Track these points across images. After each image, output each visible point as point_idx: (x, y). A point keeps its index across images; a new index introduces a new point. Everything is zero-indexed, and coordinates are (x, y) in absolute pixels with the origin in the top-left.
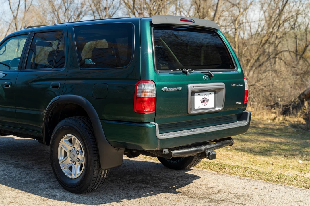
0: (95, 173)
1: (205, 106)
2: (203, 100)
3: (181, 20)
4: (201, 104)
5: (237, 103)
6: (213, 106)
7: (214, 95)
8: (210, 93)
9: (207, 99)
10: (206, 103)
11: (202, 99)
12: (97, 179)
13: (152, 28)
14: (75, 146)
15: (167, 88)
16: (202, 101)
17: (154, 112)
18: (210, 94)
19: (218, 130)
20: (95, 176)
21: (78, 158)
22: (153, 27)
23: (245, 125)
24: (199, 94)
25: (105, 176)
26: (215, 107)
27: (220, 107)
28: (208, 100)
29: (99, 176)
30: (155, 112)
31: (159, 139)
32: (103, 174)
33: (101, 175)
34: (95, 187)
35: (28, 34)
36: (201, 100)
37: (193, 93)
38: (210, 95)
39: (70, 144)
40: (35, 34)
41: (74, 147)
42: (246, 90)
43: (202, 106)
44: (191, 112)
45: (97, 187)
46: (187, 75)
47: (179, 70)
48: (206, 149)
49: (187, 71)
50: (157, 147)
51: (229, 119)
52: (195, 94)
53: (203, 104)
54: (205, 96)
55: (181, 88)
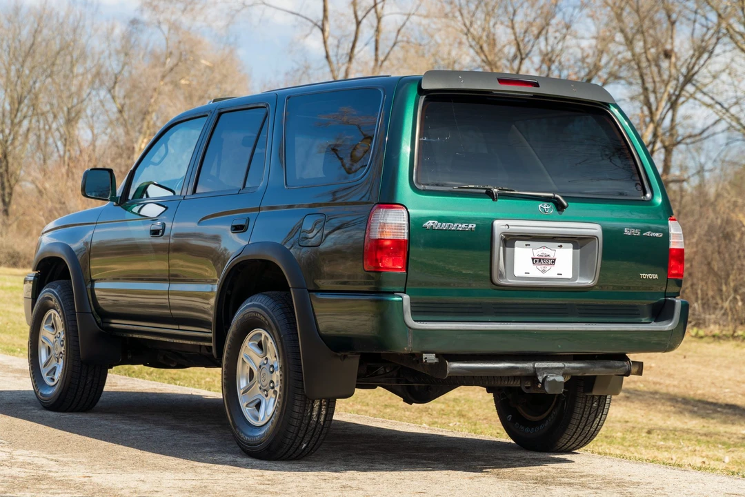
0: (297, 409)
1: (544, 271)
2: (540, 260)
3: (501, 81)
4: (535, 266)
5: (644, 275)
6: (570, 276)
7: (572, 249)
8: (560, 244)
9: (552, 257)
10: (548, 267)
11: (536, 256)
12: (302, 422)
13: (422, 99)
14: (268, 356)
15: (436, 222)
16: (536, 261)
17: (404, 272)
18: (561, 246)
19: (575, 329)
20: (296, 415)
21: (272, 382)
22: (424, 96)
23: (666, 329)
24: (526, 245)
25: (322, 419)
26: (574, 278)
27: (589, 279)
28: (554, 261)
29: (307, 418)
30: (407, 271)
31: (410, 328)
32: (315, 413)
33: (311, 415)
34: (301, 444)
35: (207, 115)
36: (533, 259)
37: (510, 240)
38: (559, 250)
39: (258, 351)
40: (220, 114)
41: (267, 359)
42: (672, 246)
43: (535, 272)
44: (502, 282)
45: (305, 445)
46: (494, 200)
47: (473, 186)
48: (540, 368)
49: (496, 190)
50: (407, 347)
51: (630, 314)
52: (517, 243)
53: (539, 267)
54: (547, 251)
55: (475, 226)
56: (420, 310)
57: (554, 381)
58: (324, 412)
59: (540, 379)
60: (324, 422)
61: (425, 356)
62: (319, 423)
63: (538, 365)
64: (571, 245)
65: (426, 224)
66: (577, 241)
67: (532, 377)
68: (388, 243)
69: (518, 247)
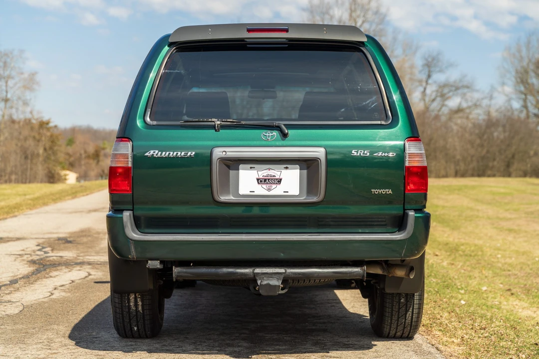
0: (116, 300)
1: (269, 190)
2: (265, 180)
3: (249, 31)
4: (260, 186)
5: (376, 191)
6: (297, 193)
7: (299, 170)
8: (285, 166)
9: (277, 177)
10: (274, 186)
11: (261, 177)
12: (123, 311)
13: (172, 50)
16: (261, 181)
17: (131, 193)
18: (287, 168)
20: (117, 305)
22: (175, 48)
24: (251, 168)
25: (140, 308)
26: (301, 195)
28: (279, 181)
29: (127, 308)
30: (133, 191)
31: (131, 240)
32: (132, 304)
33: (129, 305)
36: (258, 180)
37: (233, 164)
38: (284, 172)
42: (408, 164)
43: (261, 190)
44: (223, 198)
45: (136, 328)
46: (216, 131)
47: (197, 120)
48: (258, 274)
49: (219, 122)
50: (131, 255)
52: (241, 166)
53: (264, 186)
54: (271, 172)
55: (194, 153)
57: (268, 285)
58: (140, 303)
59: (259, 282)
60: (143, 310)
61: (149, 262)
62: (140, 312)
63: (258, 270)
64: (298, 166)
65: (147, 154)
66: (307, 164)
69: (243, 169)
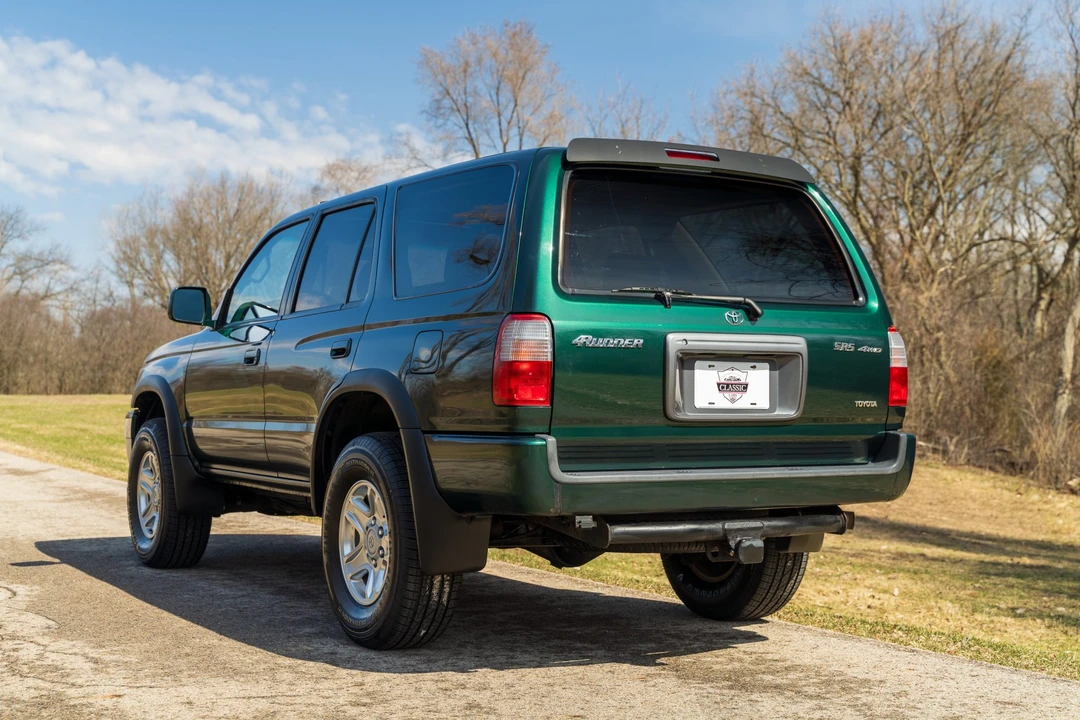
0: (411, 587)
1: (733, 401)
2: (728, 385)
3: (670, 154)
4: (721, 394)
5: (860, 403)
6: (766, 405)
7: (768, 371)
8: (753, 364)
9: (743, 381)
10: (739, 395)
11: (723, 381)
12: (418, 604)
13: (568, 174)
14: (376, 515)
15: (590, 337)
16: (723, 387)
17: (548, 406)
18: (754, 367)
19: (775, 476)
20: (410, 595)
21: (381, 548)
22: (571, 172)
23: (890, 472)
24: (710, 366)
25: (445, 598)
26: (772, 408)
27: (791, 409)
28: (745, 387)
29: (425, 598)
30: (552, 404)
31: (558, 482)
33: (431, 594)
34: (418, 631)
35: (308, 220)
36: (719, 385)
37: (688, 360)
38: (752, 372)
39: (364, 508)
40: (323, 217)
41: (374, 518)
42: (893, 364)
43: (722, 401)
44: (680, 416)
45: (423, 632)
46: (666, 306)
47: (638, 289)
48: (731, 530)
49: (668, 294)
50: (553, 507)
51: (839, 453)
52: (698, 363)
53: (727, 395)
54: (736, 374)
55: (642, 341)
56: (572, 457)
57: (751, 546)
58: (447, 590)
59: (732, 544)
60: (448, 601)
61: (578, 518)
62: (442, 604)
63: (729, 525)
64: (767, 365)
65: (576, 340)
66: (775, 360)
67: (722, 541)
68: (525, 367)
69: (699, 369)
